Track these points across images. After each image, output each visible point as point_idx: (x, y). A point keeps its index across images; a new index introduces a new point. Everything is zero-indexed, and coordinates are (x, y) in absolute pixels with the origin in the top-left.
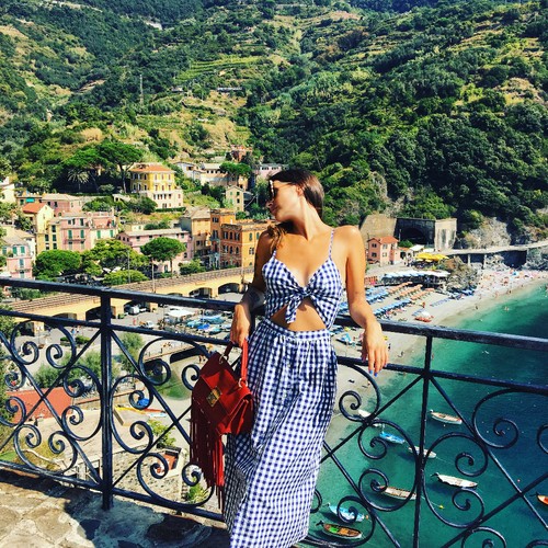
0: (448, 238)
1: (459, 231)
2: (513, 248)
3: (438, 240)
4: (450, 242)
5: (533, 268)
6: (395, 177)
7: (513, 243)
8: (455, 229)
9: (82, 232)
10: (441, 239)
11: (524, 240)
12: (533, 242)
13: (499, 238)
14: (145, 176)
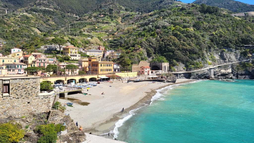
0: (166, 69)
1: (170, 67)
2: (187, 72)
3: (163, 69)
4: (167, 70)
5: (193, 78)
6: (149, 50)
7: (187, 70)
8: (169, 66)
9: (44, 64)
10: (164, 69)
11: (190, 69)
12: (193, 70)
13: (183, 69)
14: (68, 49)
